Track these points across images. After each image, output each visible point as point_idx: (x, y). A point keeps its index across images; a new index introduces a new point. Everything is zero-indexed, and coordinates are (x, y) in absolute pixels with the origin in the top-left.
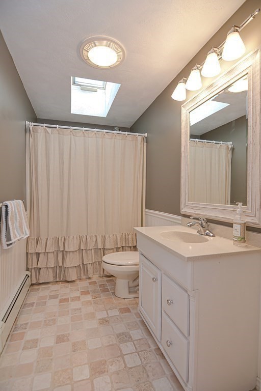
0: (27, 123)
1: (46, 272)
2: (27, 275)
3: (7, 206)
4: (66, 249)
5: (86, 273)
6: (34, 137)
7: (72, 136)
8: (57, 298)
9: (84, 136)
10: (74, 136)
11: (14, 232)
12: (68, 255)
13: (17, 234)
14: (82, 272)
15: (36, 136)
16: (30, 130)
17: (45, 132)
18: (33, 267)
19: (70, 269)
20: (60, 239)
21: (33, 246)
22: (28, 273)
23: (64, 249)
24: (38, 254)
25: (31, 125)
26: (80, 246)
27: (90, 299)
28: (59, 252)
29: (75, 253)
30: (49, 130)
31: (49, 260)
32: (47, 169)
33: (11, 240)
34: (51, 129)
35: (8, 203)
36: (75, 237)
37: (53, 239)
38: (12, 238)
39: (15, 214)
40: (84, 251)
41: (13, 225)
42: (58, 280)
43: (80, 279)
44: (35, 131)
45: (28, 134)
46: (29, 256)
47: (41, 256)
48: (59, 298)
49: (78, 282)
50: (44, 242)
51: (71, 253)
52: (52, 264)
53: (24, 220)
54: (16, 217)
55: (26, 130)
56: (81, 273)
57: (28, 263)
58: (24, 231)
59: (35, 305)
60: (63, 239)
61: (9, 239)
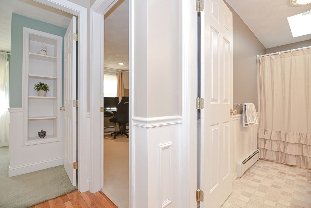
0: (258, 56)
1: (271, 153)
2: (257, 151)
3: (245, 105)
4: (287, 141)
5: (306, 164)
6: (263, 64)
7: (292, 57)
8: (278, 170)
9: (304, 54)
10: (294, 56)
11: (249, 119)
12: (289, 145)
13: (250, 120)
14: (302, 162)
15: (263, 63)
16: (259, 60)
17: (270, 59)
18: (262, 147)
19: (290, 156)
20: (282, 133)
21: (262, 134)
22: (258, 150)
23: (285, 140)
24: (265, 140)
25: (260, 57)
26: (300, 141)
27: (305, 180)
28: (281, 142)
29: (295, 145)
30: (273, 57)
31: (273, 145)
32: (272, 84)
33: (247, 123)
34: (274, 56)
35: (246, 104)
36: (295, 133)
37: (276, 132)
38: (248, 122)
39: (250, 110)
40: (304, 146)
41: (248, 115)
42: (280, 161)
43: (300, 167)
44: (263, 60)
45: (258, 63)
46: (259, 140)
47: (267, 142)
48: (279, 171)
49: (297, 168)
50: (269, 132)
51: (291, 145)
52: (275, 148)
53: (255, 115)
54: (250, 112)
55: (258, 61)
56: (300, 162)
57: (258, 145)
58: (254, 120)
59: (261, 168)
60: (284, 133)
61: (246, 122)
